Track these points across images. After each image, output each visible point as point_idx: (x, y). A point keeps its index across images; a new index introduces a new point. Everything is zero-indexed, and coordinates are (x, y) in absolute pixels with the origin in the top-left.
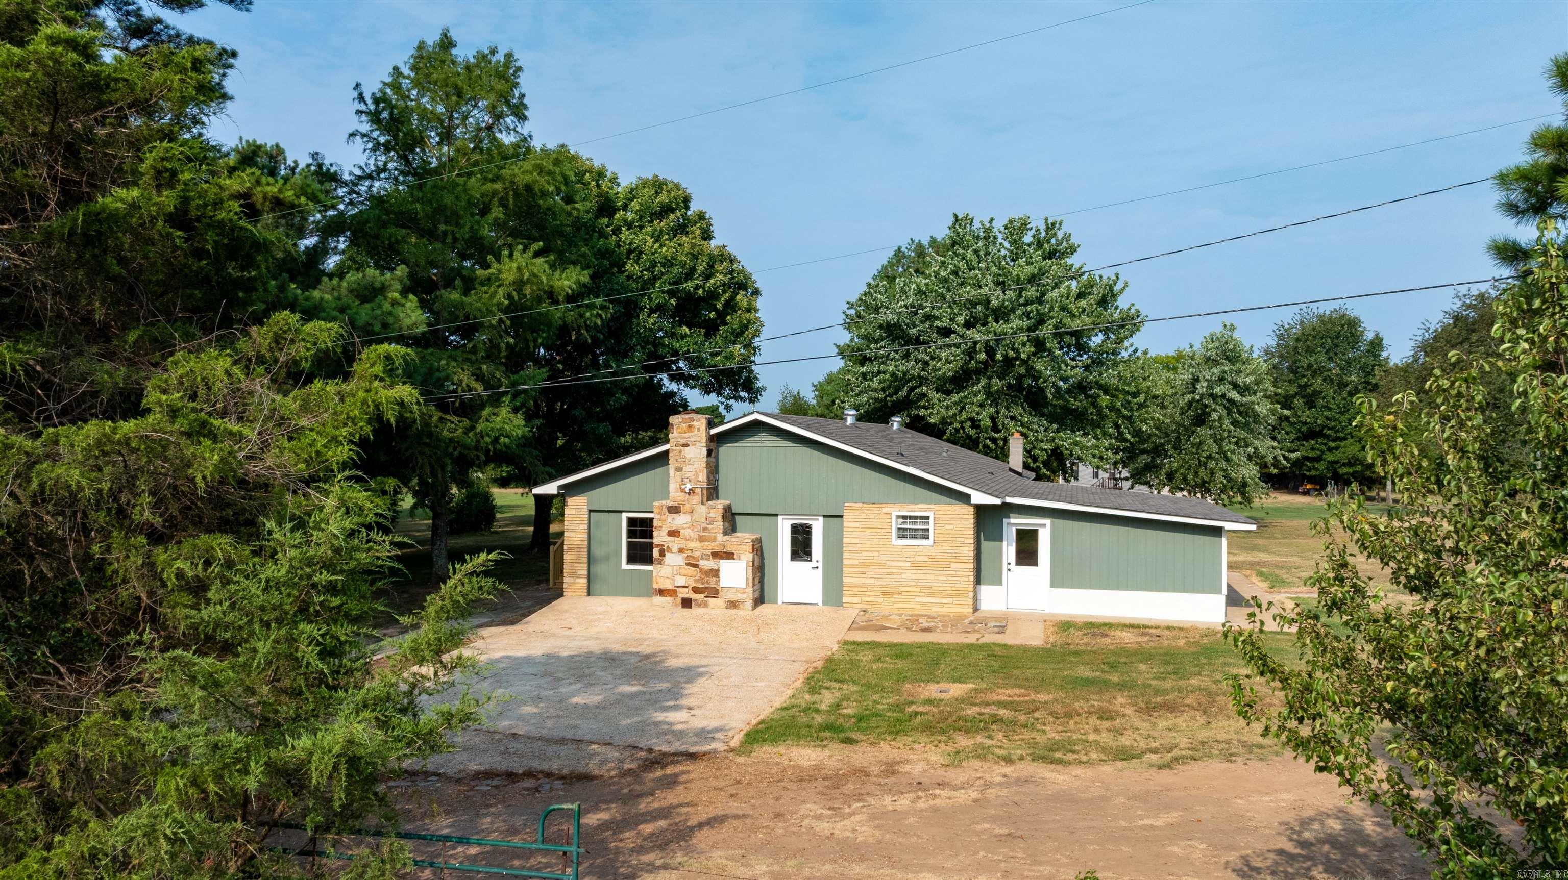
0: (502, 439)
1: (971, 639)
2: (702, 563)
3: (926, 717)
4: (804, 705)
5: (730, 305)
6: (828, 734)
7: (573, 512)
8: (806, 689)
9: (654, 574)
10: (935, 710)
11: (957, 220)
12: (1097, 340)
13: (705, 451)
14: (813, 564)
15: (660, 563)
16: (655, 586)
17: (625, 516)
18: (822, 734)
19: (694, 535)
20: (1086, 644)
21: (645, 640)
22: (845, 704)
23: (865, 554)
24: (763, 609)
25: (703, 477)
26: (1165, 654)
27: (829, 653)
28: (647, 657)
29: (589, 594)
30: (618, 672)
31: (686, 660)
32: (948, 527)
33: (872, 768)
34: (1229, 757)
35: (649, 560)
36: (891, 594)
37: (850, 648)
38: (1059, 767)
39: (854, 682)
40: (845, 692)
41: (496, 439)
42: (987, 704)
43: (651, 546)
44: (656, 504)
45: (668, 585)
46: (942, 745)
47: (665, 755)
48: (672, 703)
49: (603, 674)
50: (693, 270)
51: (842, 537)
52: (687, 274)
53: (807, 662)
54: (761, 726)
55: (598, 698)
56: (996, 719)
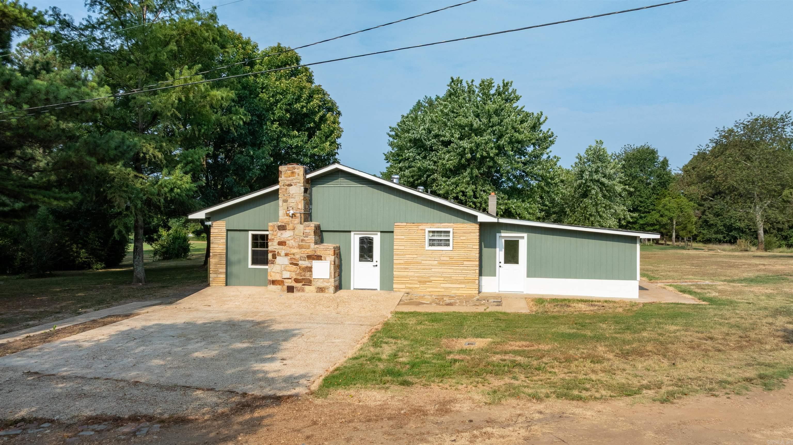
0: (176, 190)
1: (481, 309)
2: (300, 263)
3: (462, 363)
4: (369, 355)
5: (323, 119)
6: (389, 378)
7: (216, 231)
8: (371, 344)
9: (269, 271)
10: (468, 358)
11: (453, 81)
12: (530, 149)
13: (302, 189)
14: (374, 263)
15: (273, 263)
16: (270, 278)
17: (250, 233)
18: (385, 378)
19: (295, 244)
20: (559, 312)
21: (259, 312)
22: (400, 354)
23: (407, 256)
24: (341, 293)
25: (301, 206)
26: (614, 317)
27: (386, 319)
28: (259, 323)
29: (227, 285)
30: (235, 334)
31: (286, 325)
32: (462, 238)
33: (428, 407)
34: (711, 392)
35: (265, 262)
36: (425, 282)
37: (400, 316)
38: (580, 403)
39: (405, 338)
40: (400, 345)
41: (172, 190)
42: (506, 353)
43: (267, 253)
44: (270, 224)
45: (278, 278)
46: (480, 385)
47: (256, 398)
48: (269, 356)
49: (224, 335)
50: (300, 97)
51: (393, 245)
52: (296, 99)
53: (371, 325)
54: (336, 373)
55: (214, 353)
56: (516, 364)
